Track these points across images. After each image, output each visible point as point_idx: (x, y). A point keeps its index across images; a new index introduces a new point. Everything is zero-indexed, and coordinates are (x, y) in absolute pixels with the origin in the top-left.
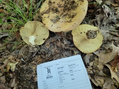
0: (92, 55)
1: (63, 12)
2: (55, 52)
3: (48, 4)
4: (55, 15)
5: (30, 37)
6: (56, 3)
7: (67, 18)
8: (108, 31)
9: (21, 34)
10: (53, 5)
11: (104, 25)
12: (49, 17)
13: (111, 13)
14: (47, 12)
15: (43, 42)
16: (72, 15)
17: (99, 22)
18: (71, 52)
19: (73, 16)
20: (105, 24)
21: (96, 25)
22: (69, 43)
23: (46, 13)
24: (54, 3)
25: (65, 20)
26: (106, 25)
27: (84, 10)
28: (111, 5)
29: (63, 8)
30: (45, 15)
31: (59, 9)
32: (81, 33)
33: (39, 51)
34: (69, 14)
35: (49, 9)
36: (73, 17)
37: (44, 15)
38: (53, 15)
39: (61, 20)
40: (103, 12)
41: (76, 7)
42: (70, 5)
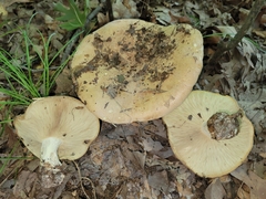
0: (228, 180)
1: (134, 63)
2: (120, 177)
3: (94, 44)
4: (114, 72)
5: (44, 141)
6: (115, 42)
7: (146, 82)
8: (258, 104)
9: (20, 133)
10: (105, 45)
11: (245, 89)
12: (96, 80)
13: (259, 56)
14: (91, 67)
15: (84, 149)
16: (160, 71)
17: (232, 82)
18: (165, 173)
19: (165, 73)
20: (247, 84)
21: (226, 89)
22: (159, 146)
23: (86, 69)
24: (109, 40)
25: (143, 87)
26: (252, 87)
27: (195, 59)
28: (254, 34)
29: (134, 53)
30: (85, 76)
31: (124, 56)
32: (190, 117)
33: (73, 178)
34: (152, 68)
35: (97, 58)
36: (164, 76)
37: (83, 75)
38: (107, 75)
39: (132, 87)
40: (237, 55)
41: (170, 48)
42: (153, 43)
